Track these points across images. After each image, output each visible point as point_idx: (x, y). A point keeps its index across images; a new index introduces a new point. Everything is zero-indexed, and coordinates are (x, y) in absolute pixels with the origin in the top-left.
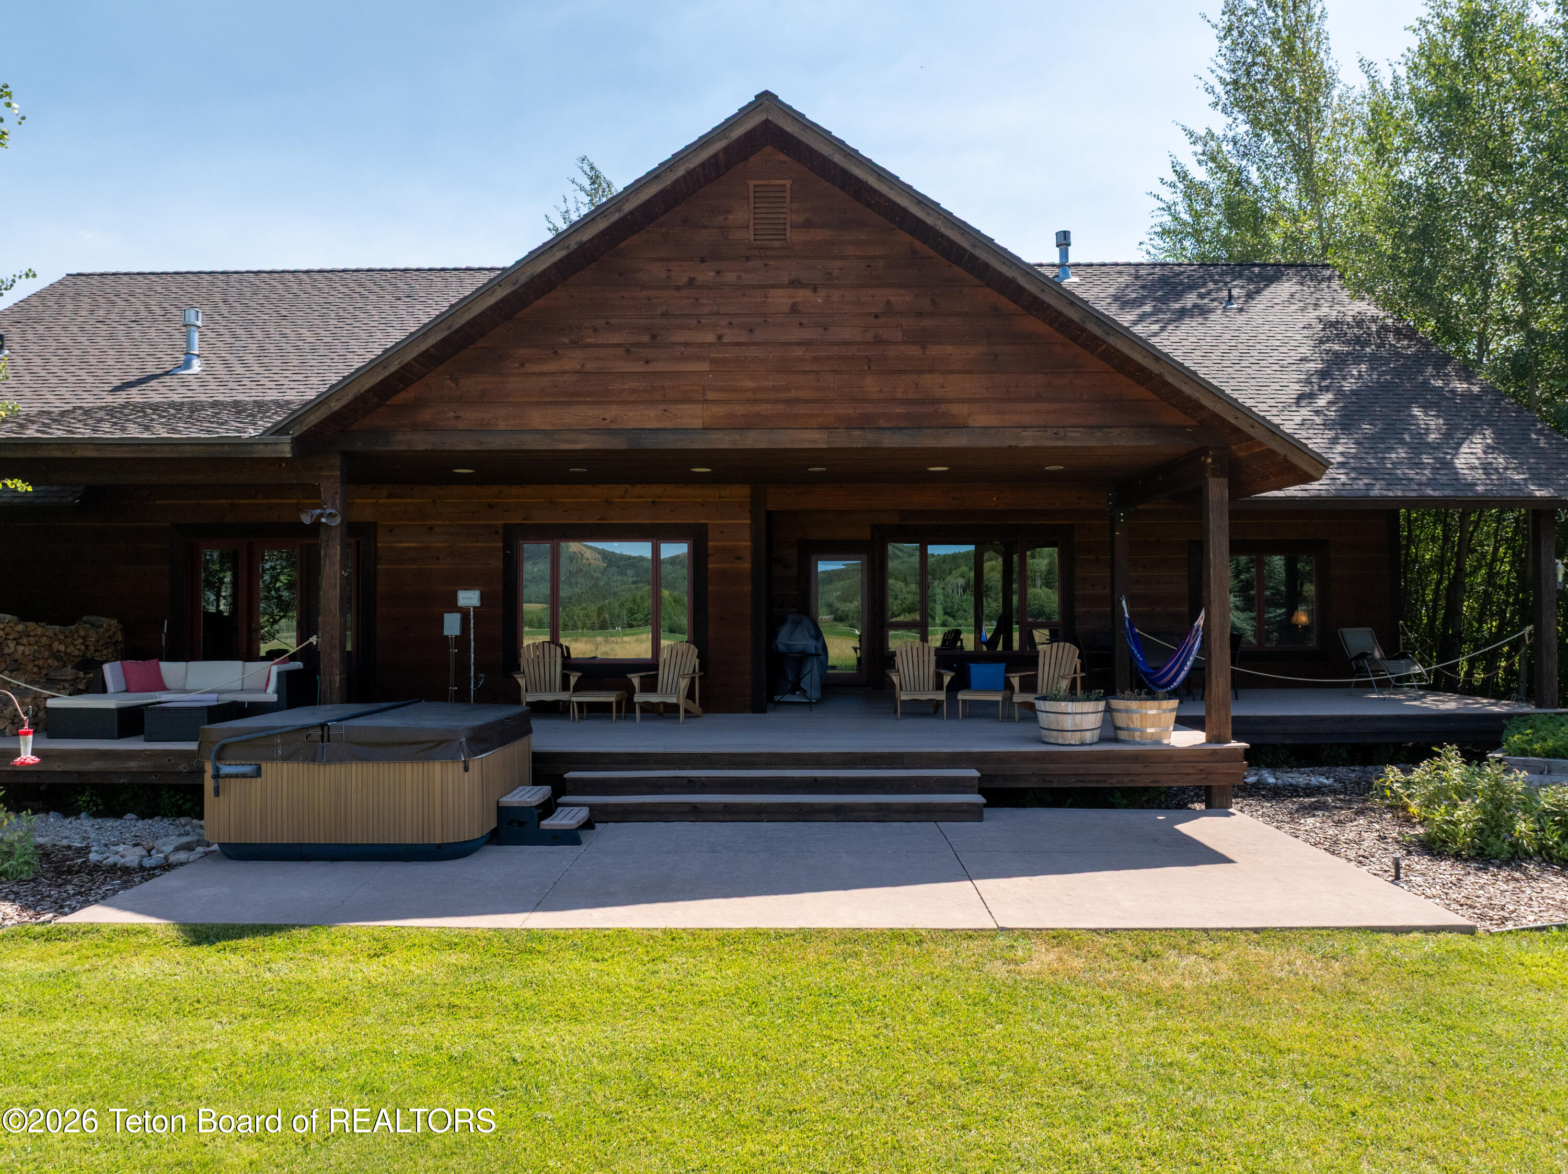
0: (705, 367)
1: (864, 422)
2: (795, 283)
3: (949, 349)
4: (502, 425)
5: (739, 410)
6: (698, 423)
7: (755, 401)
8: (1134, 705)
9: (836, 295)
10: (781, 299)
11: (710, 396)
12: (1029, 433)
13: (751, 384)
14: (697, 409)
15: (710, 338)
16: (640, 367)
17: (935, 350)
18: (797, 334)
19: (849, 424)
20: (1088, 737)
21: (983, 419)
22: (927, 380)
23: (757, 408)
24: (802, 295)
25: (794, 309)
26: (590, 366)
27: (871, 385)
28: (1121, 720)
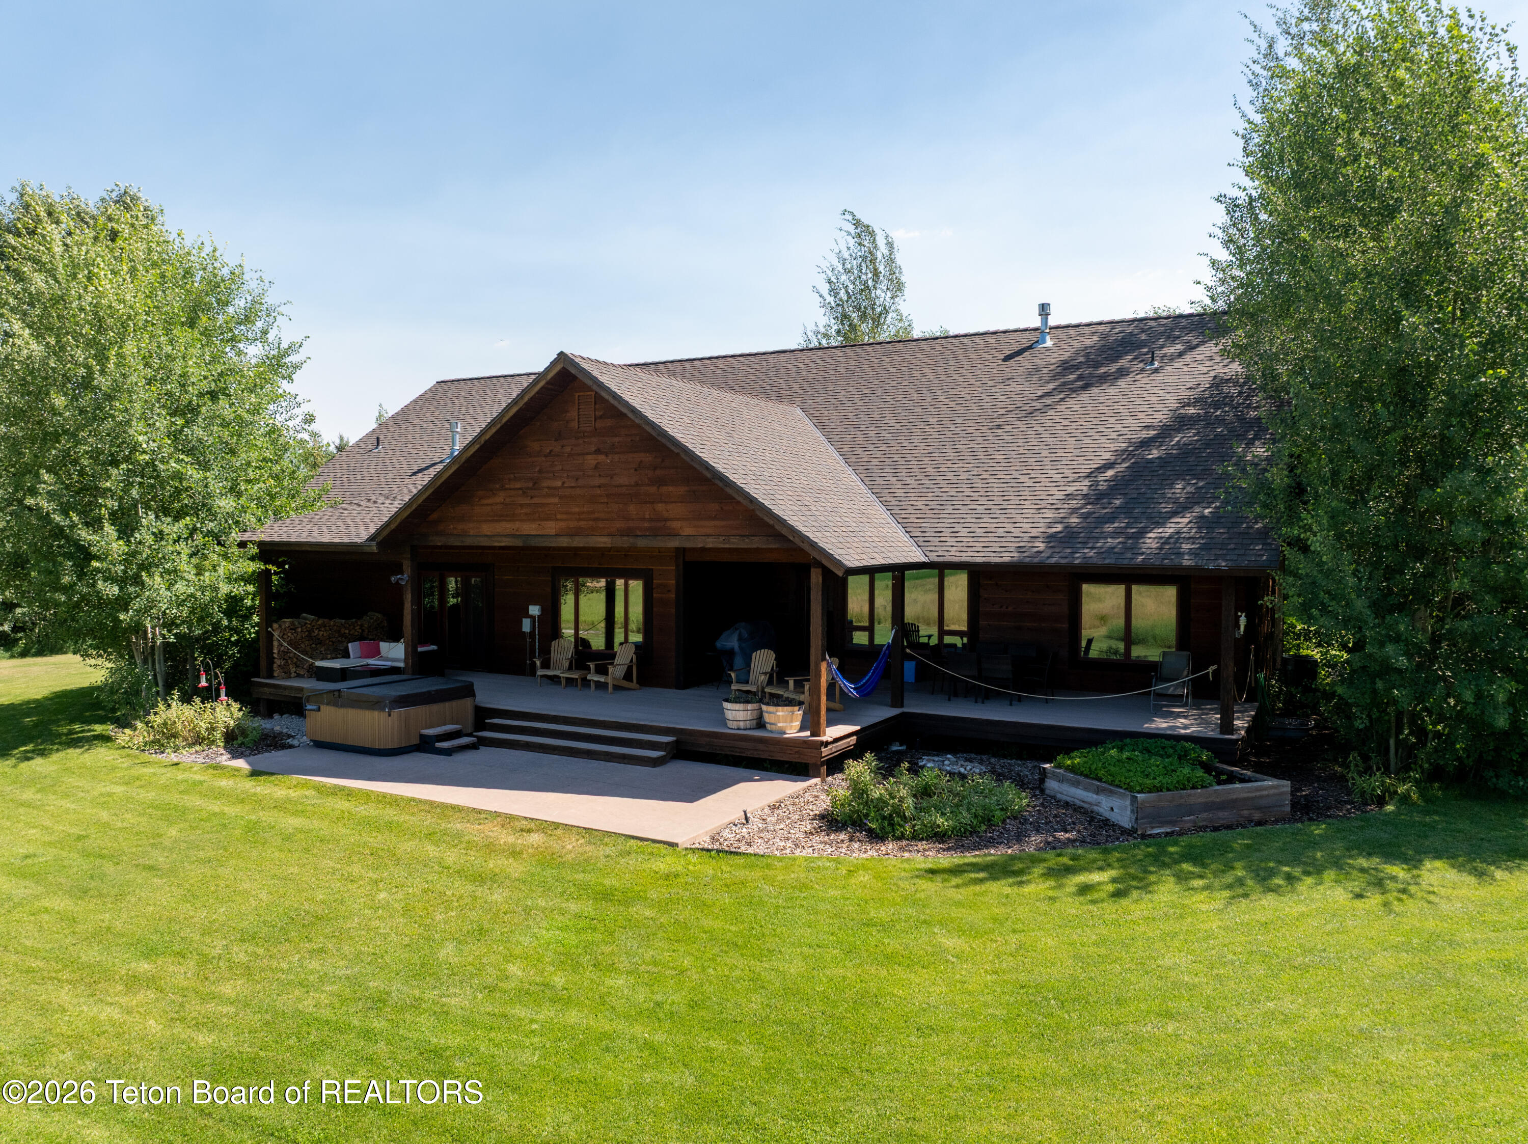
0: (556, 500)
1: (628, 532)
2: (598, 451)
3: (671, 489)
4: (472, 532)
5: (573, 524)
6: (553, 532)
7: (580, 520)
9: (616, 457)
10: (591, 460)
11: (559, 517)
12: (710, 539)
13: (577, 510)
14: (551, 524)
15: (559, 484)
16: (527, 501)
17: (664, 489)
18: (597, 481)
19: (623, 533)
20: (742, 724)
21: (688, 531)
22: (660, 507)
23: (582, 523)
24: (601, 458)
25: (596, 467)
26: (508, 500)
27: (632, 509)
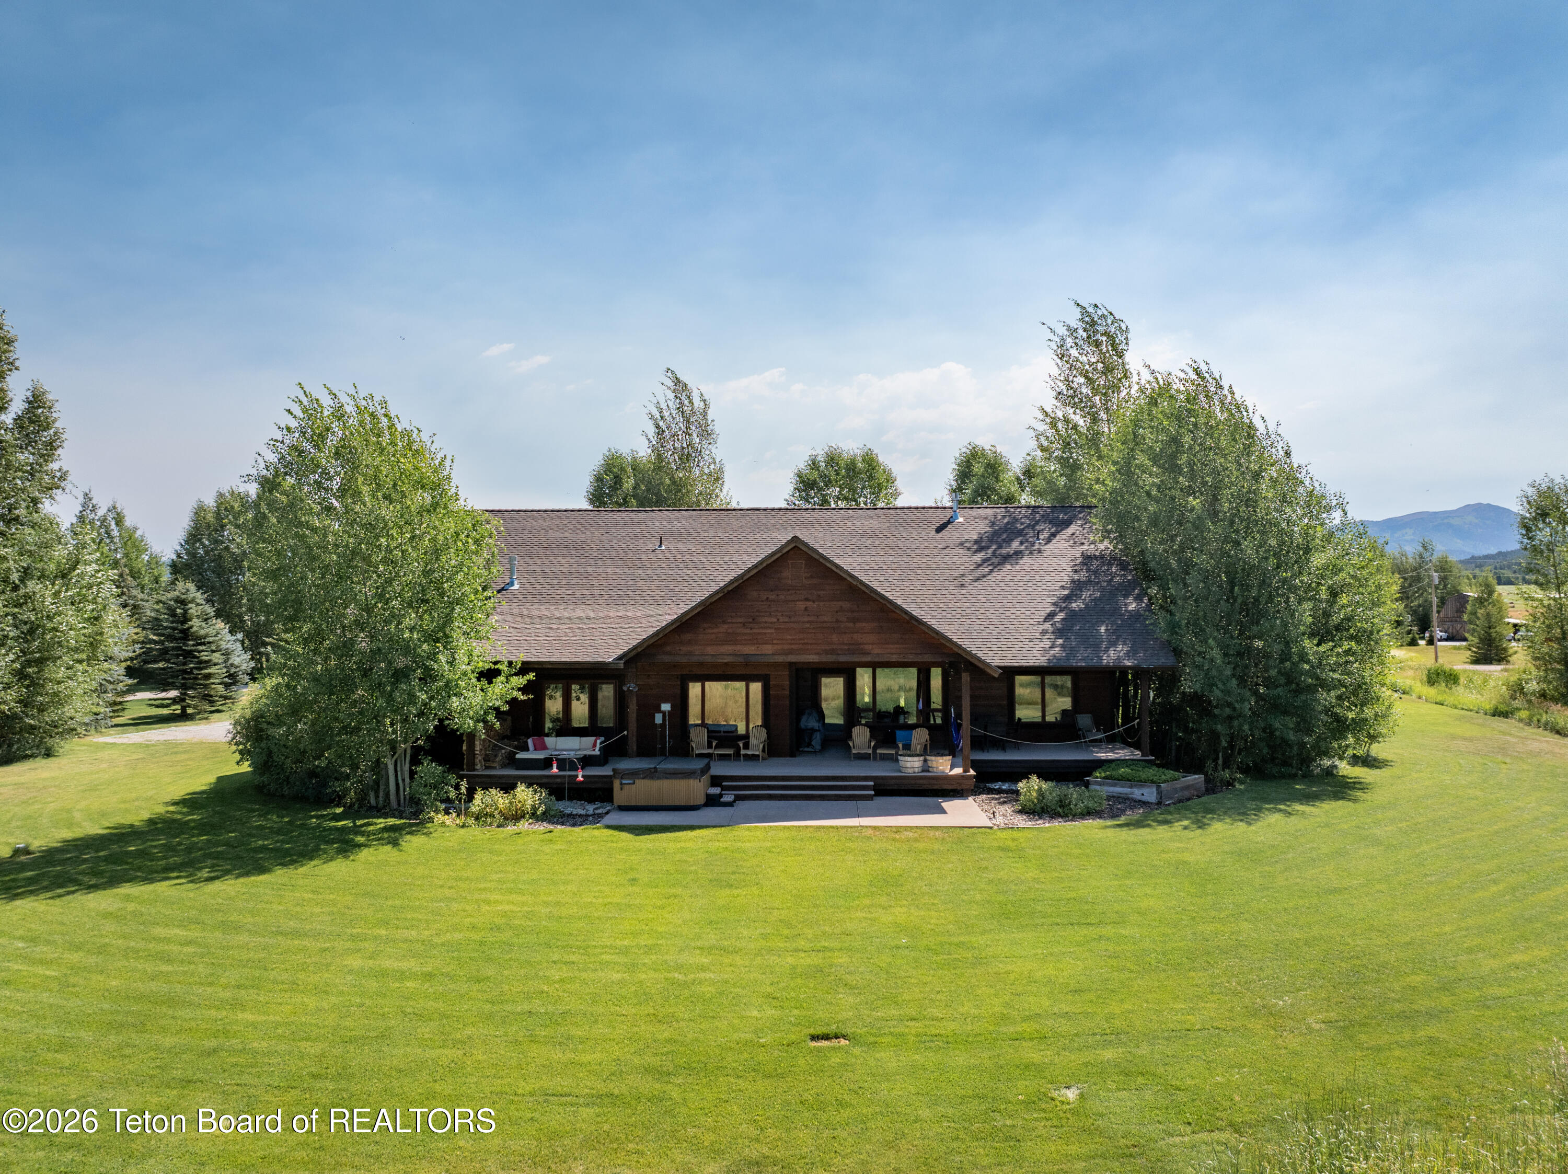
0: (773, 631)
1: (833, 652)
2: (807, 600)
3: (864, 624)
4: (697, 653)
5: (786, 647)
6: (770, 652)
7: (791, 644)
8: (933, 758)
9: (822, 604)
10: (801, 605)
11: (775, 642)
12: (894, 656)
13: (789, 637)
14: (769, 647)
15: (775, 620)
16: (748, 631)
17: (858, 625)
18: (806, 619)
19: (827, 652)
20: (916, 770)
21: (876, 651)
22: (855, 636)
23: (793, 646)
24: (809, 604)
25: (806, 609)
26: (730, 631)
27: (835, 638)
28: (930, 764)
